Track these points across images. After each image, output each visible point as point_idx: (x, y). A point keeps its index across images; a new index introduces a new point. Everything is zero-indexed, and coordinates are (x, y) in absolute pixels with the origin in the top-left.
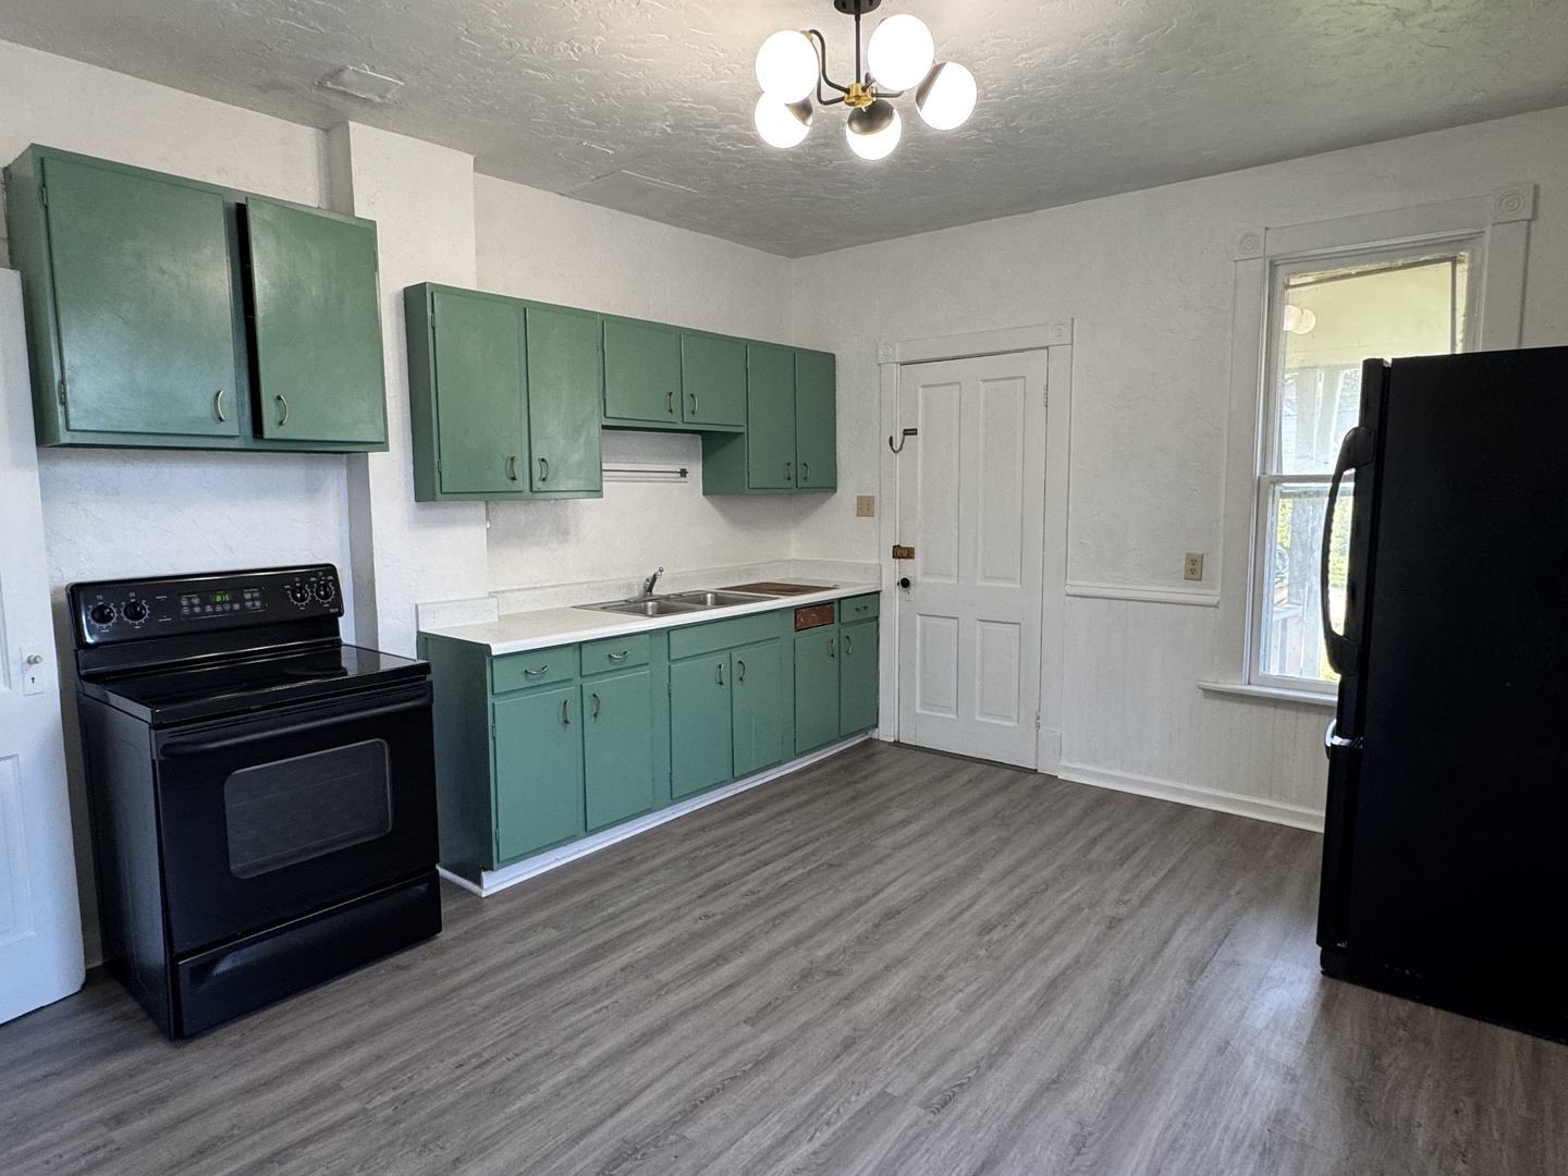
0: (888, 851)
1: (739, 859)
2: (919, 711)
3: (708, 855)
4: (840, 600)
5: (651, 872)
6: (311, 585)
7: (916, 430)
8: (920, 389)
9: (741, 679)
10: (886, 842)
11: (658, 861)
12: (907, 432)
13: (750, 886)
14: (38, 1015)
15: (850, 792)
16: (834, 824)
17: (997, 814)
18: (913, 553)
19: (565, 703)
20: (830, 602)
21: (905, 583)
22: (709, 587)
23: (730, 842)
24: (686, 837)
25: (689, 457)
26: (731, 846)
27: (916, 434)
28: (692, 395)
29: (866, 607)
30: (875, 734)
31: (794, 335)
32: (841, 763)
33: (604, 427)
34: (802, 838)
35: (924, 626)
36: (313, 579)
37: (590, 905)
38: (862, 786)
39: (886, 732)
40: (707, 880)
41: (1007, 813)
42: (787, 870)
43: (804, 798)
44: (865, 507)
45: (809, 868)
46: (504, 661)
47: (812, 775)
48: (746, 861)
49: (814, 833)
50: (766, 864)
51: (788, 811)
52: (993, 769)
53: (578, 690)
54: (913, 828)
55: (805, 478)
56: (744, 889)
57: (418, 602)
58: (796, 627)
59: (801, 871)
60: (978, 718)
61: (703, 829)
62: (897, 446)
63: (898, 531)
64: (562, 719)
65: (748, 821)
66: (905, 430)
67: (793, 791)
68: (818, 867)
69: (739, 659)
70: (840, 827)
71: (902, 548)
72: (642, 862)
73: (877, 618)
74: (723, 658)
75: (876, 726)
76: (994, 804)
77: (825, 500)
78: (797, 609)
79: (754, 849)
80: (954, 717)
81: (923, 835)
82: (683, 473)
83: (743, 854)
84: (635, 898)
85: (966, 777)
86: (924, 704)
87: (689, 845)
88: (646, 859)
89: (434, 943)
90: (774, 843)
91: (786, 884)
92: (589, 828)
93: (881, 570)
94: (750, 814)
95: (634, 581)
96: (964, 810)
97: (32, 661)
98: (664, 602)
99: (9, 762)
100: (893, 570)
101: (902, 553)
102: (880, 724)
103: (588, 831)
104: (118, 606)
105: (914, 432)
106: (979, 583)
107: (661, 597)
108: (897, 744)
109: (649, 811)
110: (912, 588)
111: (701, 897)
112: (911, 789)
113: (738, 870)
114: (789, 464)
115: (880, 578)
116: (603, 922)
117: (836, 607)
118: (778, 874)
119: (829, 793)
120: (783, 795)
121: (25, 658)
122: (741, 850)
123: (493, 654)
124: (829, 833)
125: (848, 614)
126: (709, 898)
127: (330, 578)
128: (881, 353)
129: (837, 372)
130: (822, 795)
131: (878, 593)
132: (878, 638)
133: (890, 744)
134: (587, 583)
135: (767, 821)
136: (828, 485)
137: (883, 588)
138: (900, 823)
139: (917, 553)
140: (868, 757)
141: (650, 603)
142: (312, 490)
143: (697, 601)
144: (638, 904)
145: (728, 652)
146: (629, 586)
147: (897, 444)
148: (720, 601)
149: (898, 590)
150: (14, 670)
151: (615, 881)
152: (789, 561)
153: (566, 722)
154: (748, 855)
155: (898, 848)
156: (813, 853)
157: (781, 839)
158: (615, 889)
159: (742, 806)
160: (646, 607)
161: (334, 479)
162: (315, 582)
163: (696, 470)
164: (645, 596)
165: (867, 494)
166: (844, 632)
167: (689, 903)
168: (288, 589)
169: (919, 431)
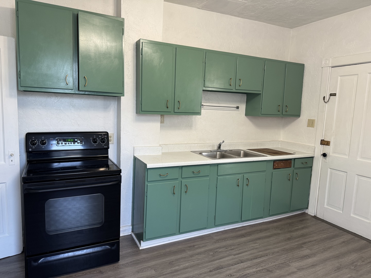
0: (295, 270)
1: (233, 257)
2: (326, 206)
3: (222, 252)
4: (295, 159)
5: (198, 254)
6: (99, 138)
7: (336, 94)
8: (339, 77)
9: (247, 185)
10: (295, 265)
11: (202, 250)
12: (331, 95)
13: (231, 272)
14: (8, 259)
15: (288, 235)
16: (276, 250)
17: (353, 263)
18: (329, 143)
19: (174, 187)
20: (290, 160)
21: (324, 155)
22: (244, 148)
23: (232, 248)
24: (218, 241)
25: (241, 102)
26: (232, 249)
27: (335, 95)
28: (240, 80)
29: (306, 163)
30: (307, 211)
31: (289, 57)
32: (290, 221)
33: (203, 90)
34: (261, 253)
35: (331, 173)
36: (100, 136)
37: (171, 264)
38: (294, 234)
39: (311, 211)
40: (216, 263)
41: (359, 264)
42: (250, 267)
43: (268, 234)
44: (311, 123)
45: (259, 269)
46: (152, 170)
47: (275, 224)
48: (235, 258)
49: (267, 252)
50: (242, 262)
51: (259, 239)
52: (356, 238)
53: (180, 182)
54: (310, 261)
55: (286, 111)
56: (228, 272)
57: (134, 146)
58: (273, 168)
59: (254, 270)
60: (352, 215)
61: (225, 239)
62: (326, 100)
63: (324, 134)
64: (172, 192)
65: (243, 239)
66: (331, 94)
67: (266, 230)
68: (262, 270)
69: (247, 177)
70: (278, 252)
71: (325, 141)
72: (197, 248)
73: (311, 167)
74: (240, 176)
75: (307, 208)
76: (353, 256)
77: (295, 120)
78: (275, 161)
79: (239, 254)
80: (341, 212)
81: (313, 266)
82: (238, 108)
83: (234, 255)
84: (187, 264)
85: (342, 240)
86: (328, 204)
87: (217, 245)
88: (199, 248)
89: (115, 265)
90: (249, 253)
91: (246, 275)
92: (180, 232)
93: (315, 149)
94: (245, 237)
95: (215, 144)
96: (337, 257)
97: (11, 155)
98: (223, 153)
99: (4, 184)
100: (321, 149)
101: (324, 143)
102: (309, 208)
103: (180, 233)
104: (38, 141)
105: (334, 95)
106: (358, 159)
107: (223, 151)
108: (315, 217)
109: (205, 228)
110: (328, 157)
111: (210, 271)
112: (315, 240)
113: (230, 262)
114: (279, 106)
115: (314, 151)
116: (171, 273)
117: (293, 161)
118: (244, 269)
119: (279, 234)
120: (261, 231)
121: (10, 154)
122: (235, 253)
123: (147, 168)
124: (273, 253)
125: (297, 164)
126: (214, 272)
127: (106, 136)
128: (323, 63)
129: (305, 71)
130: (275, 235)
131: (313, 157)
132: (311, 175)
133: (312, 216)
134: (198, 144)
135: (250, 242)
136: (297, 114)
137: (315, 156)
138: (305, 256)
139: (331, 144)
140: (301, 221)
141: (218, 153)
142: (106, 108)
143: (237, 154)
144: (187, 268)
145: (243, 174)
146: (213, 146)
147: (326, 99)
148: (246, 155)
149: (322, 157)
150: (7, 157)
151: (183, 255)
152: (279, 141)
153: (174, 193)
154: (237, 256)
155: (300, 269)
156: (262, 262)
157: (252, 252)
158: (182, 258)
159: (243, 232)
160: (216, 154)
161: (113, 104)
162: (100, 137)
163: (243, 107)
164: (218, 150)
165: (312, 119)
166: (296, 171)
167: (205, 273)
168: (91, 139)
169: (337, 95)
